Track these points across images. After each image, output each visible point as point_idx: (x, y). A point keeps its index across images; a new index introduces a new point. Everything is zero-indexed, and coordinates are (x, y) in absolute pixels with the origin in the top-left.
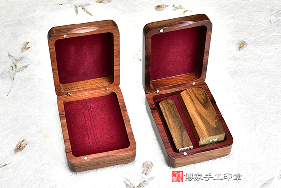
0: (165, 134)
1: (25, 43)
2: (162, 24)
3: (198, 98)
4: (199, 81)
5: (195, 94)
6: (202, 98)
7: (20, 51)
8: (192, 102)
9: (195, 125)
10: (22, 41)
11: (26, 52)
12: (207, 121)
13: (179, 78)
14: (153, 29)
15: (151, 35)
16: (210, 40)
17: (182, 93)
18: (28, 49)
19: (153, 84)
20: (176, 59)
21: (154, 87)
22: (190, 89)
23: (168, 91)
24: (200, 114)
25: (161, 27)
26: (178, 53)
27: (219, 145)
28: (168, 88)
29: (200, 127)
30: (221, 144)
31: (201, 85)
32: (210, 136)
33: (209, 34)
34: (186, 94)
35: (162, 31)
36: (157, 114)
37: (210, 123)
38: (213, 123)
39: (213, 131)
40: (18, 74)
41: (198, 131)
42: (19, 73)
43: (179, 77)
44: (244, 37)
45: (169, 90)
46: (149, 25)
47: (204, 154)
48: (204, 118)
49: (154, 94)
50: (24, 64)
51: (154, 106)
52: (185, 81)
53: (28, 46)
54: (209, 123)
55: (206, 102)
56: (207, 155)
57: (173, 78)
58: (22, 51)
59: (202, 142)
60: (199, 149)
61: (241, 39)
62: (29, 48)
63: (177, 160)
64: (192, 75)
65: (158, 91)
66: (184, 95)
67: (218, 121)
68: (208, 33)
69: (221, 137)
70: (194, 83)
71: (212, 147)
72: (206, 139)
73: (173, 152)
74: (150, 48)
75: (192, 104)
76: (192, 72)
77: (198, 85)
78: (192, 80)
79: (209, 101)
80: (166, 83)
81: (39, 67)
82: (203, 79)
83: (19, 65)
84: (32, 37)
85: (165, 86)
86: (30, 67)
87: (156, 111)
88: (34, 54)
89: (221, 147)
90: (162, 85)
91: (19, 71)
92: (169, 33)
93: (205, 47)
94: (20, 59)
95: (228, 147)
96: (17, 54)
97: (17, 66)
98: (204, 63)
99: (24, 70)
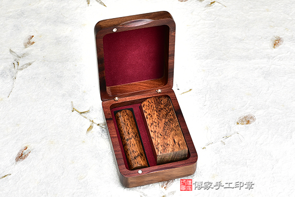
0: (119, 148)
2: (116, 23)
4: (166, 89)
13: (142, 85)
14: (105, 27)
15: (103, 35)
19: (112, 90)
20: (137, 62)
21: (112, 94)
23: (128, 99)
25: (115, 26)
26: (139, 55)
30: (183, 162)
31: (168, 92)
33: (173, 34)
35: (115, 30)
36: (113, 125)
43: (142, 83)
46: (101, 24)
47: (163, 172)
49: (112, 102)
51: (110, 116)
56: (166, 174)
57: (135, 84)
60: (156, 167)
63: (130, 179)
64: (158, 81)
65: (117, 98)
68: (171, 34)
70: (159, 91)
74: (102, 49)
76: (159, 78)
77: (164, 93)
78: (157, 88)
80: (126, 89)
81: (45, 65)
82: (169, 86)
83: (22, 62)
84: (37, 30)
85: (124, 93)
86: (34, 64)
87: (112, 121)
88: (39, 50)
89: (183, 165)
90: (121, 92)
91: (22, 69)
92: (124, 32)
93: (169, 49)
94: (24, 55)
95: (191, 166)
96: (19, 50)
97: (19, 63)
98: (169, 67)
99: (28, 68)
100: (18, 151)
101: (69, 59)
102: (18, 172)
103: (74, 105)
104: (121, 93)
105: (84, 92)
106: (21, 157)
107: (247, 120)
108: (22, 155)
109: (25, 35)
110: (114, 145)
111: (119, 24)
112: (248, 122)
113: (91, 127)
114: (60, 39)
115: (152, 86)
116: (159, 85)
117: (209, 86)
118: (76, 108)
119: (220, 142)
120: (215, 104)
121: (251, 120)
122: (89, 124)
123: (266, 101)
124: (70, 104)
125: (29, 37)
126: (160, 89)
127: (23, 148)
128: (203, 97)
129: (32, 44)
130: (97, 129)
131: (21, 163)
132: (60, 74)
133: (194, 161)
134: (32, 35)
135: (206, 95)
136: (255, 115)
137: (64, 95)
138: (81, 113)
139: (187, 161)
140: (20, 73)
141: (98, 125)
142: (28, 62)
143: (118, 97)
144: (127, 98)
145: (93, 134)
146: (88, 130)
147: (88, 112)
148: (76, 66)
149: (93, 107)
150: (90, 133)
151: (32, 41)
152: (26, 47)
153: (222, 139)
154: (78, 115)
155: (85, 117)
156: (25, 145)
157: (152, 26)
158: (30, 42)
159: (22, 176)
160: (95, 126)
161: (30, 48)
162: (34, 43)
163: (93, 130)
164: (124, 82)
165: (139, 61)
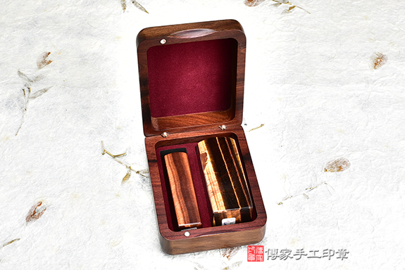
0: (162, 200)
2: (165, 32)
4: (232, 126)
13: (202, 117)
14: (150, 37)
15: (147, 48)
16: (244, 61)
19: (160, 123)
20: (195, 87)
21: (160, 128)
23: (180, 136)
25: (163, 36)
28: (182, 131)
31: (235, 129)
33: (242, 51)
35: (163, 42)
36: (156, 169)
45: (183, 134)
46: (145, 32)
47: (218, 237)
49: (159, 138)
51: (155, 157)
52: (210, 121)
57: (191, 117)
63: (173, 244)
64: (223, 114)
65: (165, 134)
68: (240, 50)
70: (224, 127)
73: (169, 230)
74: (146, 66)
76: (223, 110)
78: (221, 122)
80: (179, 123)
81: (66, 91)
82: (237, 122)
83: (34, 88)
84: (55, 44)
85: (176, 126)
86: (51, 91)
87: (156, 164)
88: (58, 71)
89: (246, 228)
90: (172, 125)
91: (35, 98)
92: (177, 44)
93: (238, 72)
94: (37, 79)
95: (257, 230)
96: (31, 72)
97: (31, 89)
98: (237, 96)
99: (42, 96)
100: (30, 208)
101: (98, 83)
102: (30, 236)
103: (105, 146)
104: (172, 127)
105: (119, 128)
106: (33, 215)
107: (338, 166)
108: (35, 212)
109: (39, 51)
111: (169, 34)
112: (340, 169)
113: (128, 176)
114: (86, 57)
115: (214, 119)
116: (224, 119)
117: (287, 121)
118: (107, 150)
119: (302, 196)
120: (296, 144)
121: (344, 166)
122: (124, 171)
123: (364, 140)
124: (100, 144)
125: (44, 54)
126: (225, 124)
127: (36, 204)
128: (279, 135)
129: (48, 63)
130: (135, 178)
131: (33, 223)
132: (85, 104)
133: (261, 224)
134: (48, 52)
135: (282, 133)
136: (349, 159)
137: (91, 133)
138: (115, 157)
139: (252, 223)
140: (32, 102)
141: (138, 172)
142: (42, 87)
143: (168, 132)
144: (180, 134)
145: (131, 186)
146: (123, 179)
147: (123, 155)
148: (108, 93)
149: (130, 148)
150: (126, 183)
151: (48, 59)
152: (40, 67)
153: (305, 192)
154: (111, 159)
155: (120, 162)
156: (39, 200)
157: (214, 38)
158: (45, 61)
159: (34, 241)
160: (133, 174)
161: (45, 69)
162: (50, 62)
163: (130, 179)
164: (176, 113)
165: (197, 85)
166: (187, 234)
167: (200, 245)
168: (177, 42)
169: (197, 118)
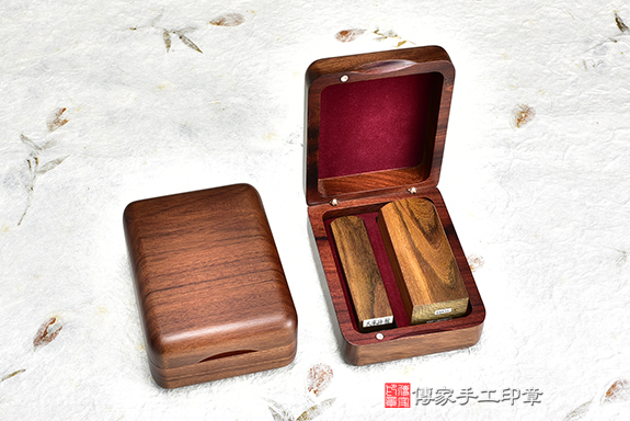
0: (340, 292)
1: (57, 111)
2: (346, 65)
3: (417, 221)
4: (425, 186)
5: (411, 212)
6: (426, 220)
7: (45, 128)
8: (403, 228)
9: (406, 278)
10: (49, 107)
11: (59, 131)
12: (432, 270)
13: (383, 177)
14: (327, 73)
15: (322, 87)
16: (450, 103)
17: (384, 209)
18: (63, 124)
19: (327, 186)
20: (377, 137)
21: (328, 193)
22: (403, 201)
23: (356, 203)
24: (418, 255)
25: (344, 71)
26: (381, 124)
27: (455, 322)
28: (358, 197)
29: (415, 281)
31: (429, 193)
32: (437, 302)
33: (448, 89)
34: (393, 211)
35: (344, 79)
36: (328, 249)
37: (439, 275)
38: (444, 276)
39: (442, 293)
40: (41, 178)
41: (410, 291)
42: (43, 176)
43: (382, 173)
44: (527, 97)
45: (359, 200)
46: (319, 66)
47: (421, 339)
48: (426, 263)
49: (326, 207)
50: (55, 157)
51: (324, 233)
52: (395, 182)
53: (62, 118)
54: (435, 275)
55: (434, 229)
56: (427, 342)
57: (368, 176)
58: (51, 129)
59: (417, 315)
60: (410, 329)
61: (522, 101)
62: (66, 121)
63: (362, 350)
64: (412, 172)
65: (335, 201)
66: (388, 212)
67: (455, 272)
68: (446, 88)
69: (460, 305)
70: (414, 190)
71: (438, 327)
72: (427, 307)
73: (354, 332)
74: (318, 112)
75: (404, 233)
76: (412, 166)
77: (422, 194)
78: (410, 184)
79: (442, 229)
80: (353, 185)
82: (432, 182)
85: (349, 191)
87: (327, 243)
89: (458, 327)
90: (344, 189)
92: (362, 82)
93: (440, 116)
95: (474, 328)
98: (436, 148)
110: (331, 287)
111: (352, 69)
115: (400, 180)
116: (413, 180)
126: (416, 186)
139: (467, 319)
143: (338, 198)
165: (381, 134)
166: (380, 336)
167: (397, 351)
168: (363, 79)
169: (378, 178)
